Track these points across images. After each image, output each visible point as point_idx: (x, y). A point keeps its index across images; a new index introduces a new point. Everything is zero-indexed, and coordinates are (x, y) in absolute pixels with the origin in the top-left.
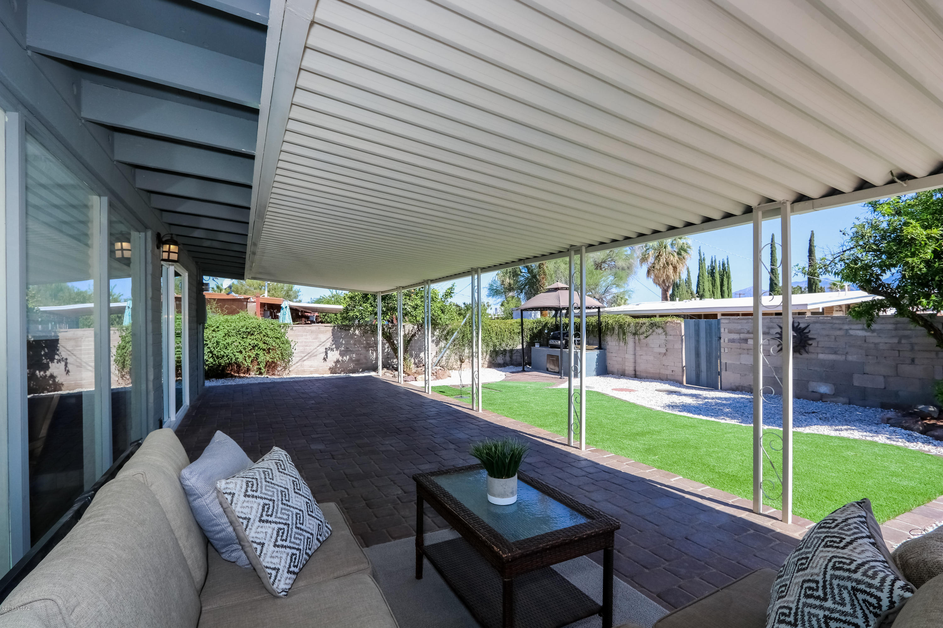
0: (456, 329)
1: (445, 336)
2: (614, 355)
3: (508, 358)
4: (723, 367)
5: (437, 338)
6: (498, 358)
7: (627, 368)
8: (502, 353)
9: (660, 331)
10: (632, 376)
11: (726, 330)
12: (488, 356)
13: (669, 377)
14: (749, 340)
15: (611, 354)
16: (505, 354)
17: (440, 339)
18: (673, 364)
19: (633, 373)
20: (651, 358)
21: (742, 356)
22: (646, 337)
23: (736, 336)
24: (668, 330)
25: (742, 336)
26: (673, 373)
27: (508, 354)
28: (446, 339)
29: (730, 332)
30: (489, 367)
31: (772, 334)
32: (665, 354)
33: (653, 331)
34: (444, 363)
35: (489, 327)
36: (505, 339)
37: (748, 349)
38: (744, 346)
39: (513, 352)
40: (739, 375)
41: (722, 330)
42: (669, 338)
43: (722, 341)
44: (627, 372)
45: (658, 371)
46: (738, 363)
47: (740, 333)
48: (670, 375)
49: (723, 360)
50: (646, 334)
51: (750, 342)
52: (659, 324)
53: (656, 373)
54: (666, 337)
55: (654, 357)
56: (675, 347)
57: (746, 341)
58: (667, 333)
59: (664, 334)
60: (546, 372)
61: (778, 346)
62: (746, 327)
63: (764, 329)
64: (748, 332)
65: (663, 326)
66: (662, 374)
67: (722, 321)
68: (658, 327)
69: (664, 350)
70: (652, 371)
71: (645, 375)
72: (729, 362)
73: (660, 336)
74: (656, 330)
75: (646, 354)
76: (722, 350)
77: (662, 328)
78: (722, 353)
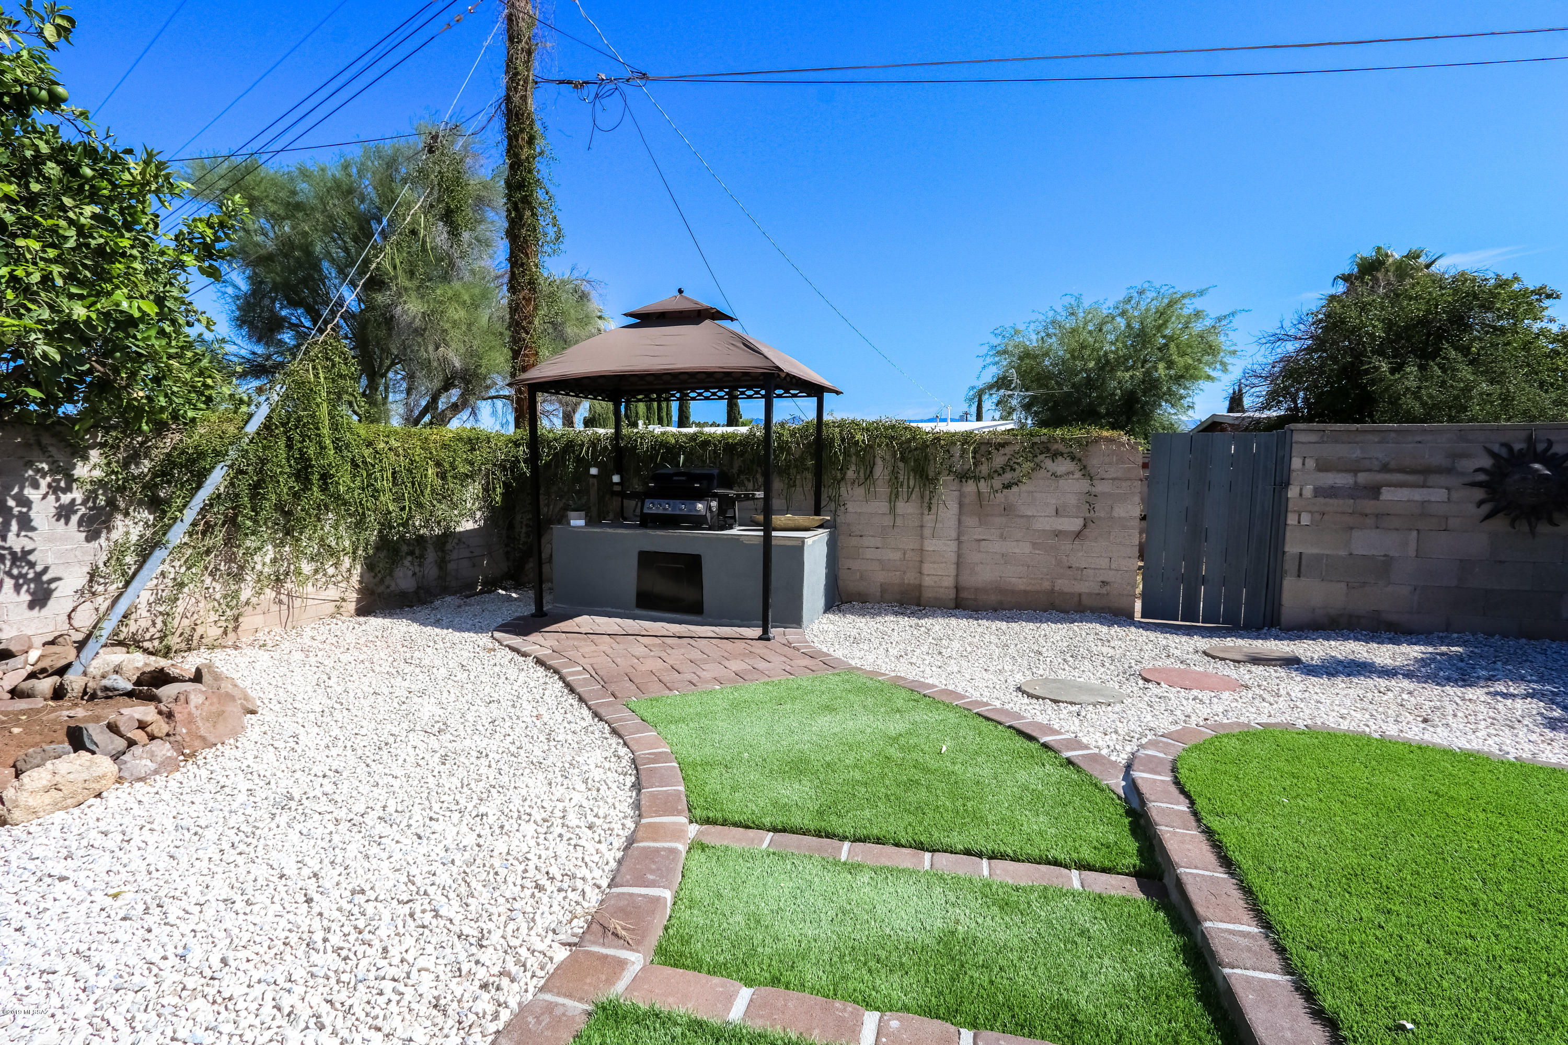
0: (219, 455)
1: (150, 486)
2: (868, 541)
3: (431, 570)
4: (1290, 565)
5: (90, 496)
6: (399, 573)
7: (927, 581)
8: (412, 553)
9: (1063, 466)
10: (952, 604)
11: (1311, 464)
12: (358, 570)
13: (1086, 601)
14: (1384, 490)
15: (854, 541)
16: (422, 556)
17: (111, 503)
18: (1104, 563)
19: (952, 594)
20: (1026, 548)
21: (1356, 533)
22: (1008, 486)
23: (1342, 480)
24: (1094, 462)
25: (1362, 478)
26: (1104, 591)
27: (431, 556)
28: (156, 504)
29: (1323, 467)
30: (364, 610)
31: (1463, 474)
32: (1078, 535)
33: (1038, 466)
34: (145, 623)
35: (367, 452)
36: (425, 500)
37: (1377, 516)
38: (1369, 505)
39: (449, 546)
40: (1343, 585)
41: (1296, 463)
42: (1100, 487)
43: (1293, 492)
44: (927, 594)
45: (1046, 585)
46: (1343, 553)
47: (1355, 472)
48: (1090, 594)
49: (1292, 548)
50: (1008, 476)
51: (1387, 494)
52: (1061, 447)
53: (1037, 592)
54: (1084, 485)
55: (1034, 545)
56: (1115, 514)
57: (1374, 491)
58: (1093, 472)
59: (1078, 475)
60: (638, 612)
61: (1480, 504)
62: (1378, 453)
63: (1438, 460)
64: (1385, 468)
65: (1077, 451)
66: (1062, 593)
67: (1297, 437)
68: (1055, 455)
69: (1074, 524)
70: (1022, 587)
71: (993, 598)
72: (1310, 550)
73: (1061, 482)
74: (1048, 463)
75: (1002, 537)
76: (1292, 520)
77: (1073, 459)
78: (1288, 528)
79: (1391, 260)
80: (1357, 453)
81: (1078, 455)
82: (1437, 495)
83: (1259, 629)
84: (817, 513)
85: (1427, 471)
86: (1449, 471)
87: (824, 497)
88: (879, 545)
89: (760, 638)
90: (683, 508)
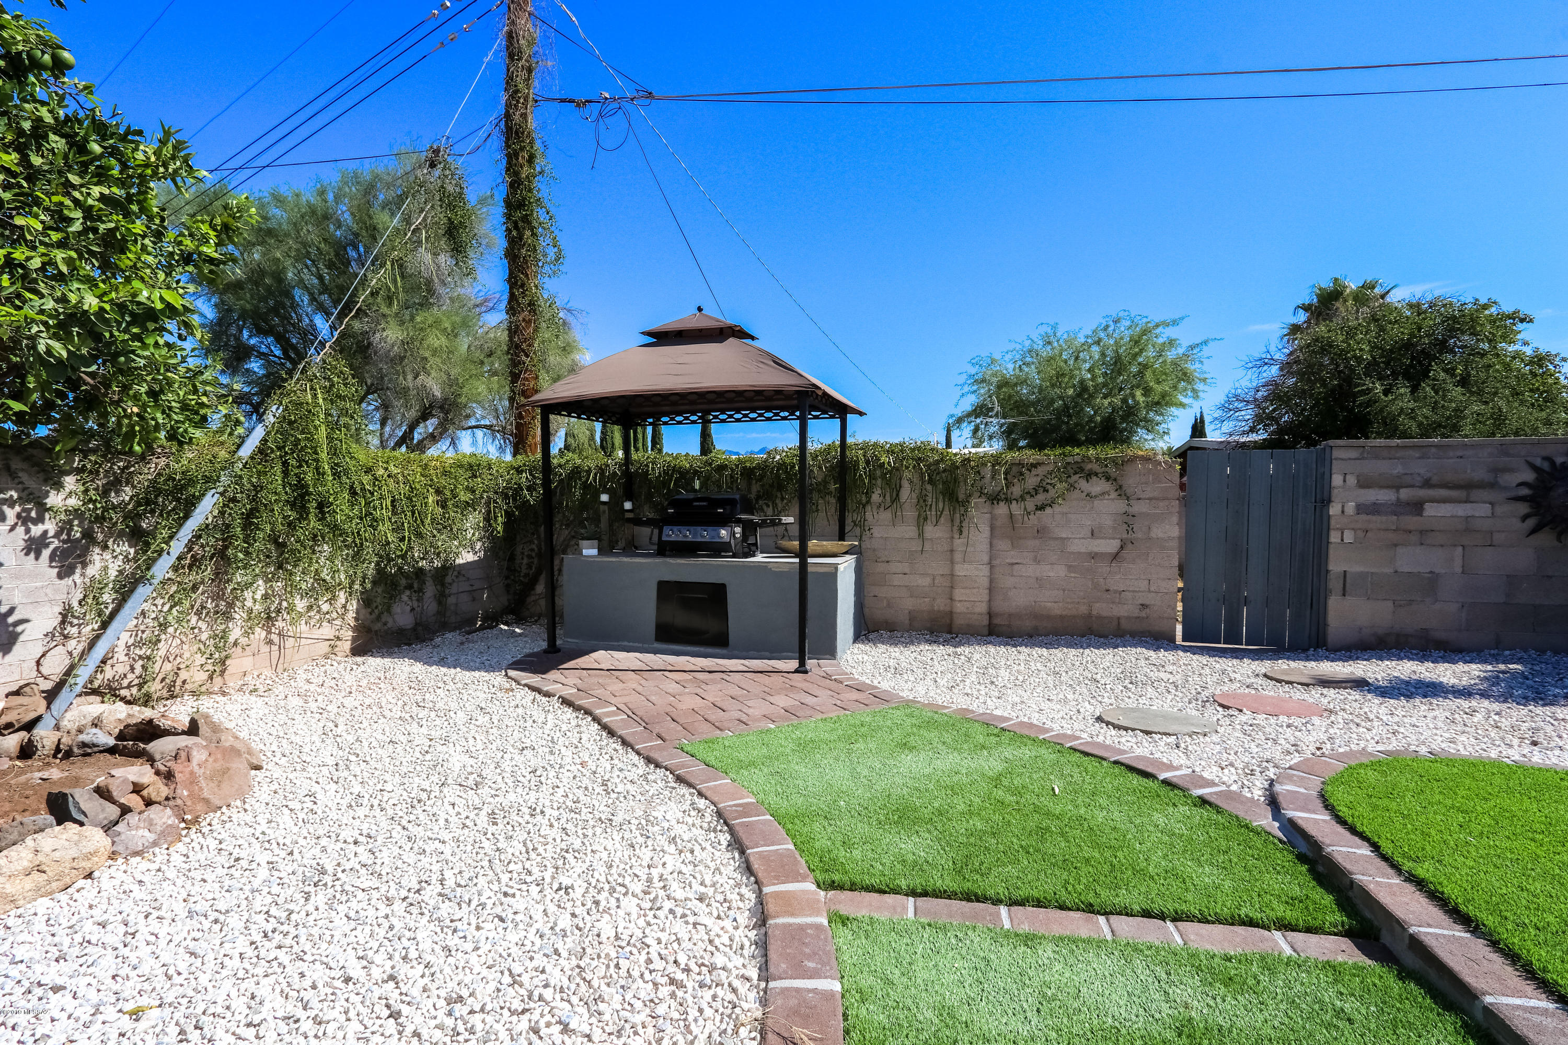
0: (210, 480)
1: (133, 516)
2: (895, 567)
3: (430, 606)
4: (1334, 584)
5: (65, 528)
6: (397, 608)
7: (959, 607)
8: (410, 587)
9: (1098, 486)
10: (986, 631)
11: (1352, 480)
12: (353, 606)
13: (1125, 625)
14: (1427, 506)
15: (881, 567)
16: (420, 590)
17: (88, 535)
18: (1143, 585)
19: (986, 622)
20: (1059, 572)
21: (1401, 550)
22: (1041, 508)
23: (1384, 496)
24: (1131, 481)
25: (1405, 494)
26: (1143, 614)
27: (430, 590)
28: (138, 536)
29: (1364, 483)
30: (359, 650)
31: (1506, 488)
32: (1115, 557)
33: (1072, 487)
34: (121, 669)
35: (366, 479)
36: (427, 529)
37: (1421, 532)
38: (1412, 521)
39: (448, 579)
40: (1390, 604)
41: (1337, 480)
42: (1138, 508)
43: (1334, 510)
44: (959, 621)
45: (1083, 609)
46: (1388, 570)
47: (1398, 488)
48: (1128, 618)
49: (1336, 565)
50: (1041, 498)
51: (1431, 510)
52: (1095, 467)
53: (1074, 617)
54: (1121, 505)
55: (1070, 568)
56: (1153, 535)
57: (1417, 507)
58: (1129, 492)
59: (1114, 495)
60: (657, 645)
61: (1524, 518)
62: (1421, 469)
63: (1480, 474)
64: (1427, 484)
65: (1112, 470)
66: (1100, 617)
67: (1336, 453)
68: (1089, 476)
69: (1112, 546)
70: (1058, 612)
71: (1028, 624)
72: (1355, 568)
73: (1096, 502)
74: (1083, 484)
75: (1037, 561)
76: (1334, 537)
77: (1108, 479)
78: (1331, 547)
79: (1348, 291)
80: (1398, 469)
81: (1113, 475)
82: (1481, 510)
83: (1305, 650)
84: (842, 537)
85: (1469, 486)
86: (1492, 485)
87: (849, 521)
88: (907, 571)
89: (796, 671)
90: (705, 535)
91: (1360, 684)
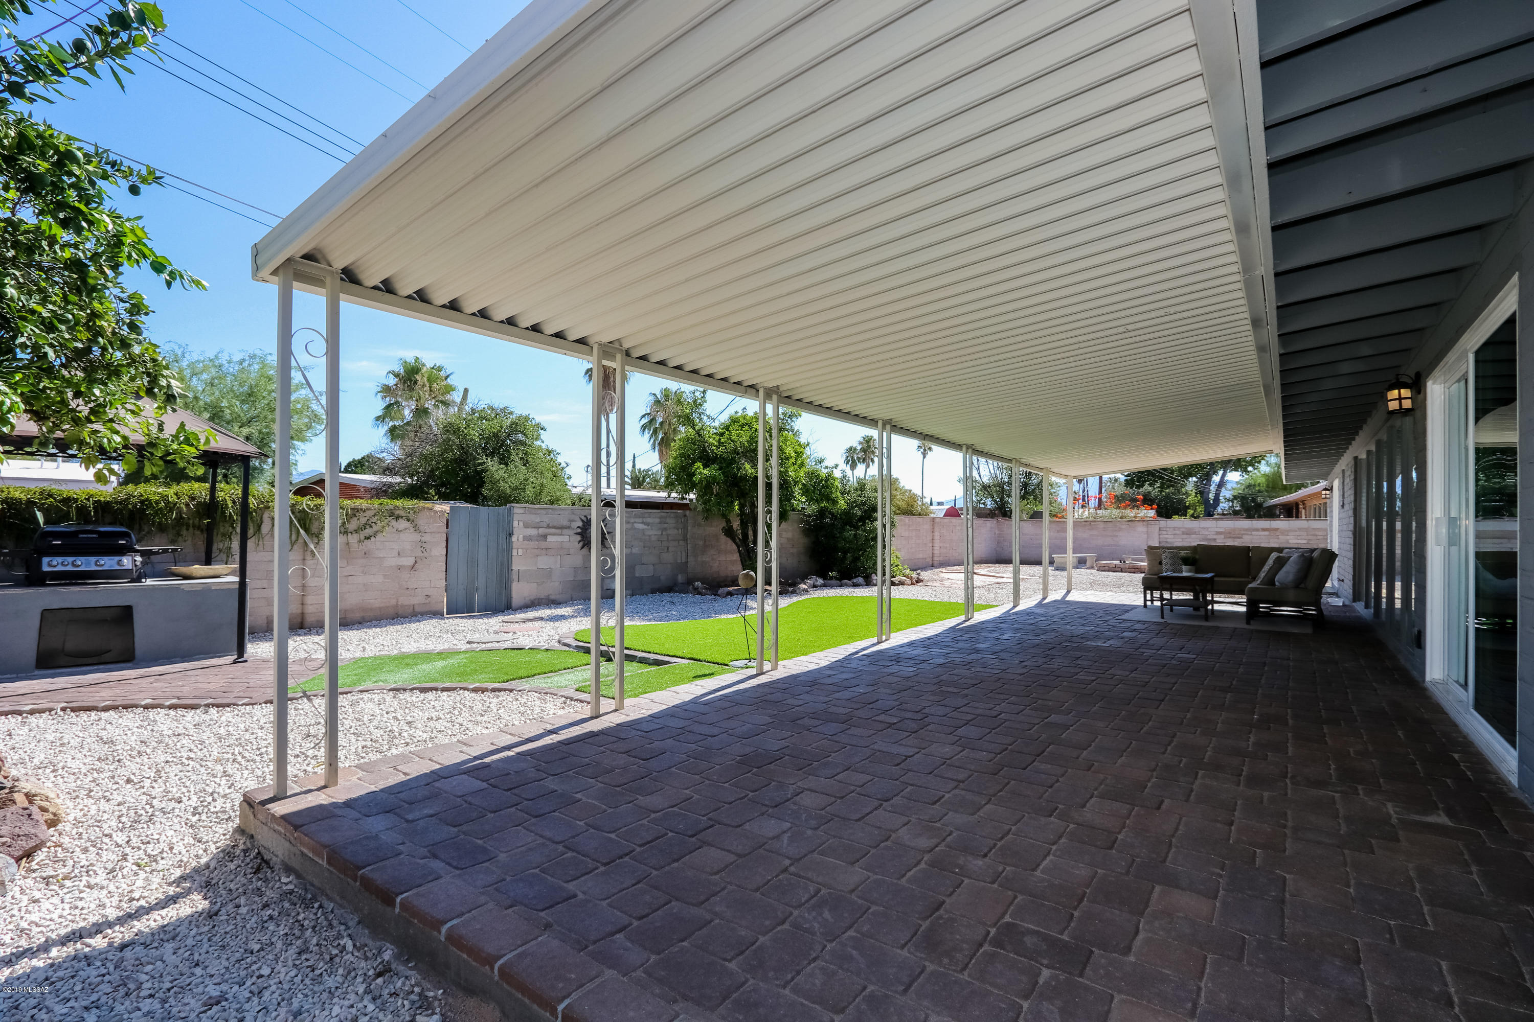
4: (515, 577)
9: (402, 524)
11: (521, 524)
13: (417, 609)
14: (548, 537)
18: (427, 584)
21: (539, 558)
22: (368, 538)
23: (532, 532)
24: (420, 523)
25: (541, 531)
26: (426, 601)
29: (526, 526)
31: (574, 529)
32: (412, 568)
33: (387, 525)
37: (546, 549)
38: (543, 544)
40: (535, 584)
41: (515, 524)
42: (426, 538)
43: (514, 539)
45: (393, 602)
46: (535, 568)
47: (538, 528)
48: (419, 604)
49: (515, 567)
50: (368, 531)
51: (550, 539)
52: (402, 513)
53: (388, 607)
54: (416, 537)
55: (385, 576)
56: (432, 554)
57: (545, 537)
58: (421, 528)
59: (412, 530)
60: (37, 672)
61: (580, 542)
62: (546, 519)
63: (565, 523)
64: (548, 527)
65: (411, 516)
66: (402, 606)
67: (516, 510)
68: (398, 518)
69: (410, 561)
70: (377, 605)
71: (358, 615)
72: (522, 568)
73: (401, 534)
74: (394, 523)
75: (364, 573)
76: (515, 552)
77: (409, 520)
78: (514, 558)
80: (538, 520)
81: (412, 518)
82: (566, 538)
83: (503, 612)
84: (208, 562)
85: (562, 528)
86: (569, 527)
87: (215, 547)
88: (265, 586)
89: (235, 662)
90: (108, 563)
91: (541, 619)
